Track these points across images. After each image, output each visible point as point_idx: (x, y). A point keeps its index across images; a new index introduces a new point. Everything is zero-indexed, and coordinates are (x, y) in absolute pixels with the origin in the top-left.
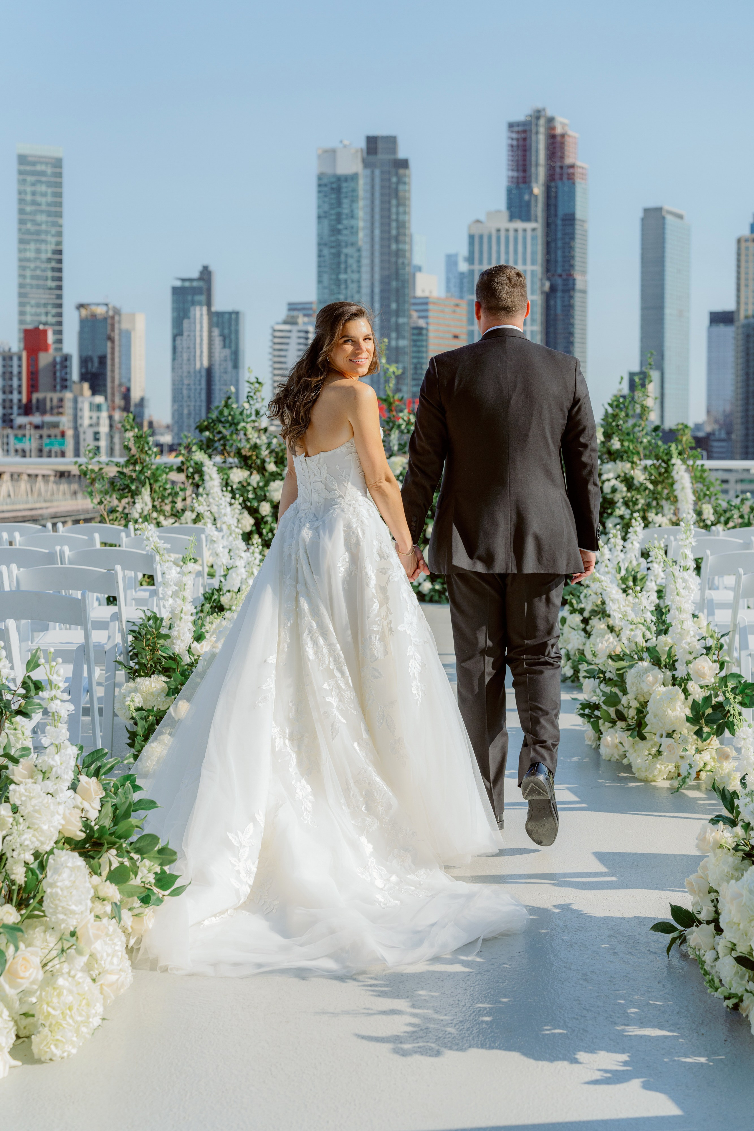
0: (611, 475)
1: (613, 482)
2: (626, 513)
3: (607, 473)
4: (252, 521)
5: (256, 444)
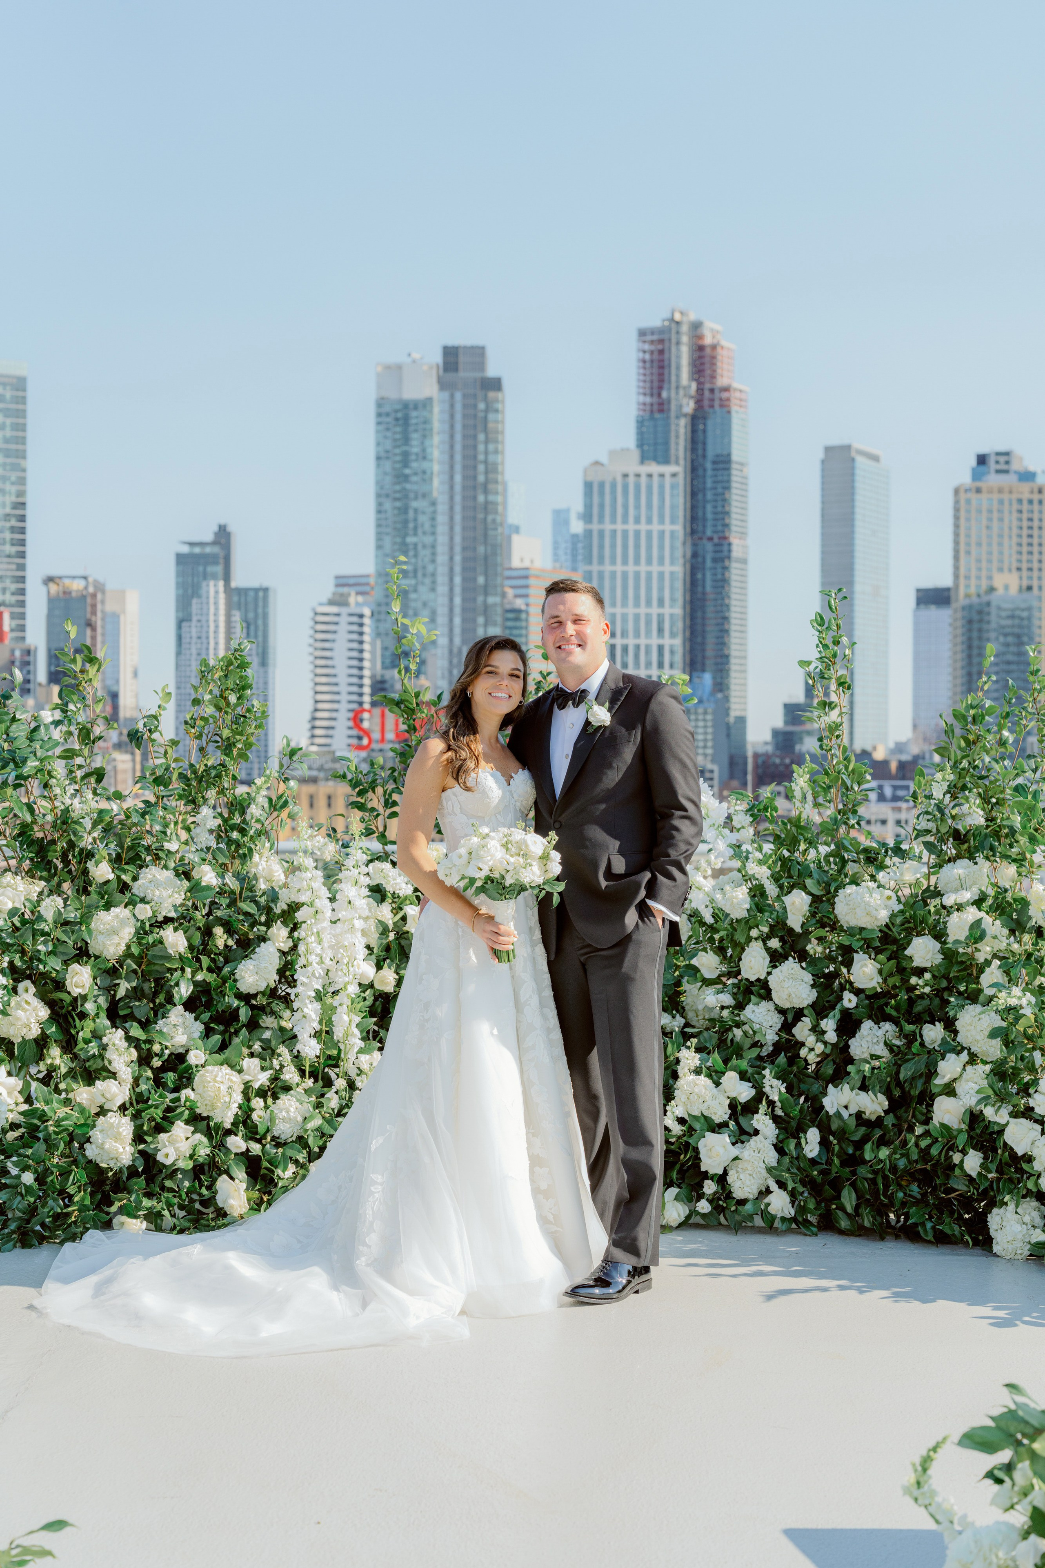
0: (967, 896)
1: (972, 914)
2: (1024, 1002)
3: (956, 890)
4: (44, 1013)
5: (67, 811)
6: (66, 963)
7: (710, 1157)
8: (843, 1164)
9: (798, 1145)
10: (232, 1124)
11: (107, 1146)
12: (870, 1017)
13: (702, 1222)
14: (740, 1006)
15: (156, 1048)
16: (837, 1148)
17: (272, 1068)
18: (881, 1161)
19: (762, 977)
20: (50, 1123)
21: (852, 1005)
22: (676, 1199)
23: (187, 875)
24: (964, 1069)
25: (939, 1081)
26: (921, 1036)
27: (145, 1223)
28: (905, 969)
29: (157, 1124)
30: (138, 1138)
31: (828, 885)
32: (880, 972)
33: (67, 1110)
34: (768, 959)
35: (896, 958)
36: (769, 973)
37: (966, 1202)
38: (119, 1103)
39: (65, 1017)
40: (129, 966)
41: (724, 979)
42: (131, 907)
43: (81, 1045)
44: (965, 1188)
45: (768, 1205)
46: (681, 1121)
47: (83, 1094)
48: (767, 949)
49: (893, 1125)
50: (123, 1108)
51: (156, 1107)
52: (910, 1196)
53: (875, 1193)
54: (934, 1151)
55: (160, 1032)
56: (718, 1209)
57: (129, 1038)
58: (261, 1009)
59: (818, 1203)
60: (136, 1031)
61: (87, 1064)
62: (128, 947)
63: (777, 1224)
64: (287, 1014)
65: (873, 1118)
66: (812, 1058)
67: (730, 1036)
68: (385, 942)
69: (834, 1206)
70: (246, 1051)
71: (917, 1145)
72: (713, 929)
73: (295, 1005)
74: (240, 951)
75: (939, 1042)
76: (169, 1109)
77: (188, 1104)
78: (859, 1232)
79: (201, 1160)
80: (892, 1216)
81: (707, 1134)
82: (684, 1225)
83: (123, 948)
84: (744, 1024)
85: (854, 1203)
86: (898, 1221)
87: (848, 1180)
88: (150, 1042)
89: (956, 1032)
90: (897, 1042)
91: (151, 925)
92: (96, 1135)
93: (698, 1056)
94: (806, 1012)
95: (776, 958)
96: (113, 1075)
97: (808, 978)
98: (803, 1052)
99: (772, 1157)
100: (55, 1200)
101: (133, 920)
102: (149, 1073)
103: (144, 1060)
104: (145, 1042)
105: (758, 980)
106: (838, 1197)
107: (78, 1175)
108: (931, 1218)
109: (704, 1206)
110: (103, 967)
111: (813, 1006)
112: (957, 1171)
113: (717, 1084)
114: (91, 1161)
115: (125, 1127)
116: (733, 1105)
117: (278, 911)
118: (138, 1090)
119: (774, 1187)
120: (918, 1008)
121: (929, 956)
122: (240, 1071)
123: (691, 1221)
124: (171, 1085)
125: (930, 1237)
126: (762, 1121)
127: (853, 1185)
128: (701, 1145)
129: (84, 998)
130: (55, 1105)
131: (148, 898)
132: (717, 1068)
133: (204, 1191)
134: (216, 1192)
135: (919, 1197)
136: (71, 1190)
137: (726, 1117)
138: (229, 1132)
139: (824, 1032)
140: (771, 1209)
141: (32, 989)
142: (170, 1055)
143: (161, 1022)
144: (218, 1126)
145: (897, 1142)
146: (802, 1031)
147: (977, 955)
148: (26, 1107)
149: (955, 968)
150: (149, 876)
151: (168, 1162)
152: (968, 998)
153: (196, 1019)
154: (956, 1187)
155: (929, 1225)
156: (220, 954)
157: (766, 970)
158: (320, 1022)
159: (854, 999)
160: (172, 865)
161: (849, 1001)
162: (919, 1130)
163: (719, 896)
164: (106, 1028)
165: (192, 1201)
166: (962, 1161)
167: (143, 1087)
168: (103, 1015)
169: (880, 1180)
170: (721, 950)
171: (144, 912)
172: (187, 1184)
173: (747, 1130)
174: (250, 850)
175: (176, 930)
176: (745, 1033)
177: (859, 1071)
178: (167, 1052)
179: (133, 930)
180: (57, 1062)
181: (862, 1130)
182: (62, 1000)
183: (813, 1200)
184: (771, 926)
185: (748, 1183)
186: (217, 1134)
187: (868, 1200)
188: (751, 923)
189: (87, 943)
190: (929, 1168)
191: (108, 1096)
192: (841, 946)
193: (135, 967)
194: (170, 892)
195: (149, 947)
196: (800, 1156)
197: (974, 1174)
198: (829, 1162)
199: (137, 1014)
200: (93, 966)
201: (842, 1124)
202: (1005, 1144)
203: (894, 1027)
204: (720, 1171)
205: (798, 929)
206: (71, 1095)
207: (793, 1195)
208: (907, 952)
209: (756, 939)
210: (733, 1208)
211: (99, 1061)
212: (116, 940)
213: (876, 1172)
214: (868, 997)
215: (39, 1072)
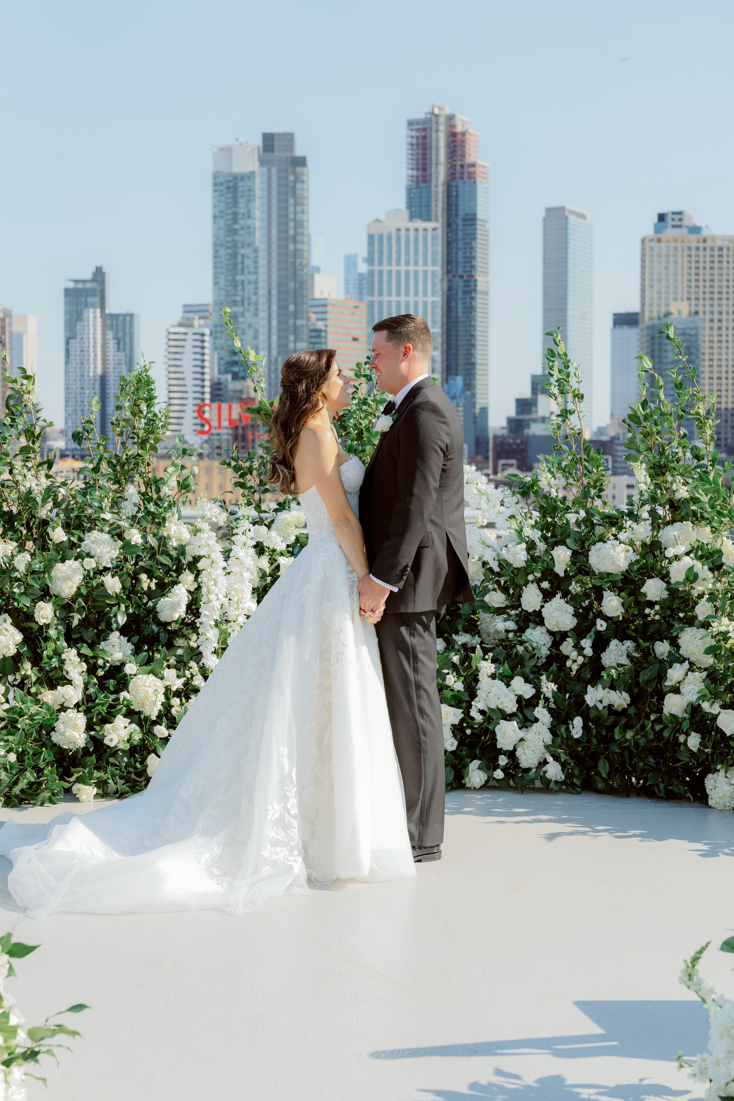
0: (682, 549)
2: (731, 628)
3: (674, 545)
6: (34, 602)
7: (503, 738)
8: (599, 743)
9: (567, 729)
10: (157, 717)
11: (67, 734)
12: (616, 637)
13: (497, 785)
14: (521, 630)
15: (100, 662)
16: (594, 731)
17: (184, 676)
18: (627, 740)
19: (537, 610)
20: (26, 717)
21: (603, 628)
22: (480, 768)
23: (120, 536)
24: (686, 675)
25: (667, 683)
26: (654, 650)
27: (95, 789)
28: (640, 602)
29: (102, 717)
30: (89, 727)
31: (583, 542)
32: (623, 604)
33: (37, 708)
34: (541, 596)
35: (634, 595)
36: (542, 607)
37: (688, 769)
38: (75, 702)
39: (34, 640)
40: (80, 603)
41: (508, 611)
42: (80, 560)
43: (46, 660)
44: (688, 760)
45: (545, 772)
46: (482, 712)
47: (48, 696)
48: (541, 589)
49: (635, 714)
50: (77, 706)
51: (103, 705)
52: (648, 765)
53: (623, 763)
54: (666, 734)
55: (103, 650)
56: (508, 775)
57: (80, 655)
58: (175, 634)
59: (581, 771)
60: (86, 650)
61: (50, 674)
62: (79, 588)
63: (552, 786)
64: (194, 637)
65: (620, 709)
66: (575, 667)
67: (515, 651)
68: (264, 584)
69: (593, 773)
70: (165, 664)
71: (652, 728)
72: (499, 575)
73: (200, 631)
74: (159, 591)
75: (667, 654)
76: (111, 707)
77: (125, 702)
78: (609, 791)
79: (135, 743)
80: (634, 780)
81: (502, 722)
82: (485, 787)
83: (75, 589)
84: (526, 642)
85: (607, 771)
86: (638, 783)
87: (602, 754)
88: (95, 657)
89: (678, 647)
90: (636, 655)
91: (94, 573)
92: (59, 726)
93: (493, 665)
94: (569, 634)
95: (547, 596)
96: (70, 682)
97: (571, 609)
98: (569, 663)
99: (548, 738)
100: (31, 773)
101: (82, 569)
102: (95, 680)
103: (92, 670)
104: (92, 658)
105: (535, 611)
106: (596, 766)
107: (46, 754)
108: (663, 781)
109: (499, 774)
110: (61, 604)
111: (574, 629)
112: (682, 748)
113: (508, 685)
114: (55, 745)
115: (81, 720)
116: (520, 700)
117: (185, 562)
118: (87, 692)
119: (550, 759)
120: (651, 630)
121: (658, 593)
122: (162, 678)
123: (489, 785)
124: (112, 688)
125: (662, 794)
126: (541, 712)
127: (607, 757)
128: (497, 730)
129: (48, 626)
130: (29, 704)
131: (93, 553)
132: (506, 674)
133: (138, 765)
134: (146, 766)
135: (654, 765)
136: (42, 765)
137: (515, 710)
138: (154, 723)
139: (583, 649)
140: (548, 776)
141: (9, 620)
142: (111, 666)
143: (102, 643)
144: (147, 718)
145: (638, 726)
146: (567, 647)
147: (692, 591)
148: (6, 706)
149: (677, 602)
150: (92, 538)
151: (112, 745)
152: (686, 623)
153: (128, 641)
154: (681, 758)
155: (662, 786)
156: (145, 593)
157: (540, 604)
158: (218, 643)
159: (605, 625)
160: (107, 529)
161: (601, 625)
162: (653, 717)
163: (504, 552)
164: (64, 648)
165: (129, 773)
166: (686, 741)
167: (92, 690)
168: (62, 638)
169: (626, 754)
170: (505, 590)
171: (90, 564)
172: (126, 759)
173: (530, 718)
174: (164, 519)
175: (113, 576)
176: (526, 648)
177: (609, 675)
178: (108, 665)
179: (82, 577)
180: (29, 672)
181: (613, 718)
182: (31, 628)
183: (577, 768)
184: (542, 572)
185: (531, 756)
186: (146, 724)
187: (617, 768)
188: (528, 571)
189: (48, 586)
190: (661, 745)
191: (67, 697)
192: (594, 587)
193: (84, 604)
194: (109, 549)
195: (93, 589)
196: (569, 737)
197: (695, 750)
198: (589, 741)
199: (85, 638)
200: (54, 603)
201: (598, 714)
202: (717, 727)
203: (634, 644)
204: (512, 749)
205: (562, 574)
206: (39, 697)
207: (563, 765)
208: (642, 590)
209: (532, 582)
210: (520, 775)
211: (59, 672)
212: (70, 584)
213: (623, 749)
214: (614, 623)
215: (15, 680)
